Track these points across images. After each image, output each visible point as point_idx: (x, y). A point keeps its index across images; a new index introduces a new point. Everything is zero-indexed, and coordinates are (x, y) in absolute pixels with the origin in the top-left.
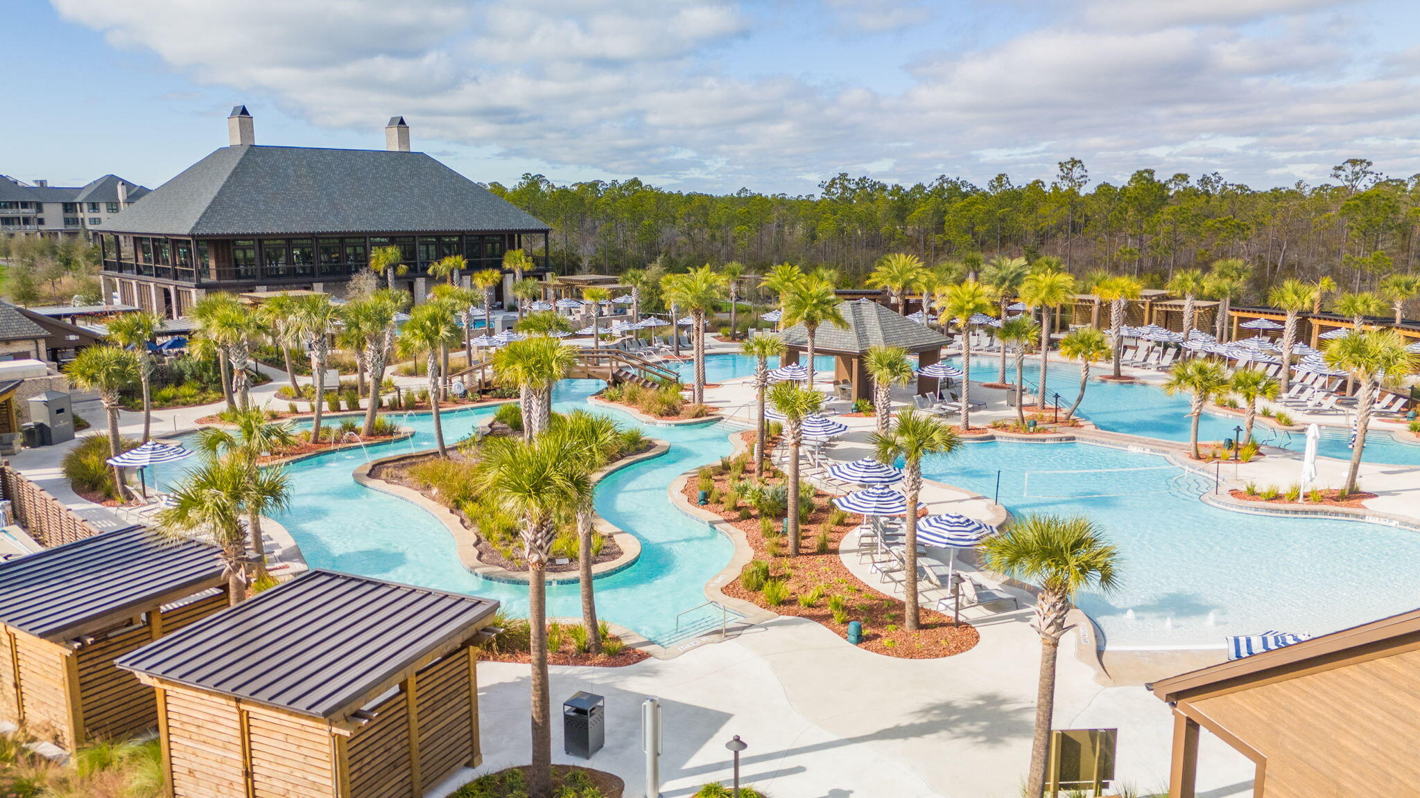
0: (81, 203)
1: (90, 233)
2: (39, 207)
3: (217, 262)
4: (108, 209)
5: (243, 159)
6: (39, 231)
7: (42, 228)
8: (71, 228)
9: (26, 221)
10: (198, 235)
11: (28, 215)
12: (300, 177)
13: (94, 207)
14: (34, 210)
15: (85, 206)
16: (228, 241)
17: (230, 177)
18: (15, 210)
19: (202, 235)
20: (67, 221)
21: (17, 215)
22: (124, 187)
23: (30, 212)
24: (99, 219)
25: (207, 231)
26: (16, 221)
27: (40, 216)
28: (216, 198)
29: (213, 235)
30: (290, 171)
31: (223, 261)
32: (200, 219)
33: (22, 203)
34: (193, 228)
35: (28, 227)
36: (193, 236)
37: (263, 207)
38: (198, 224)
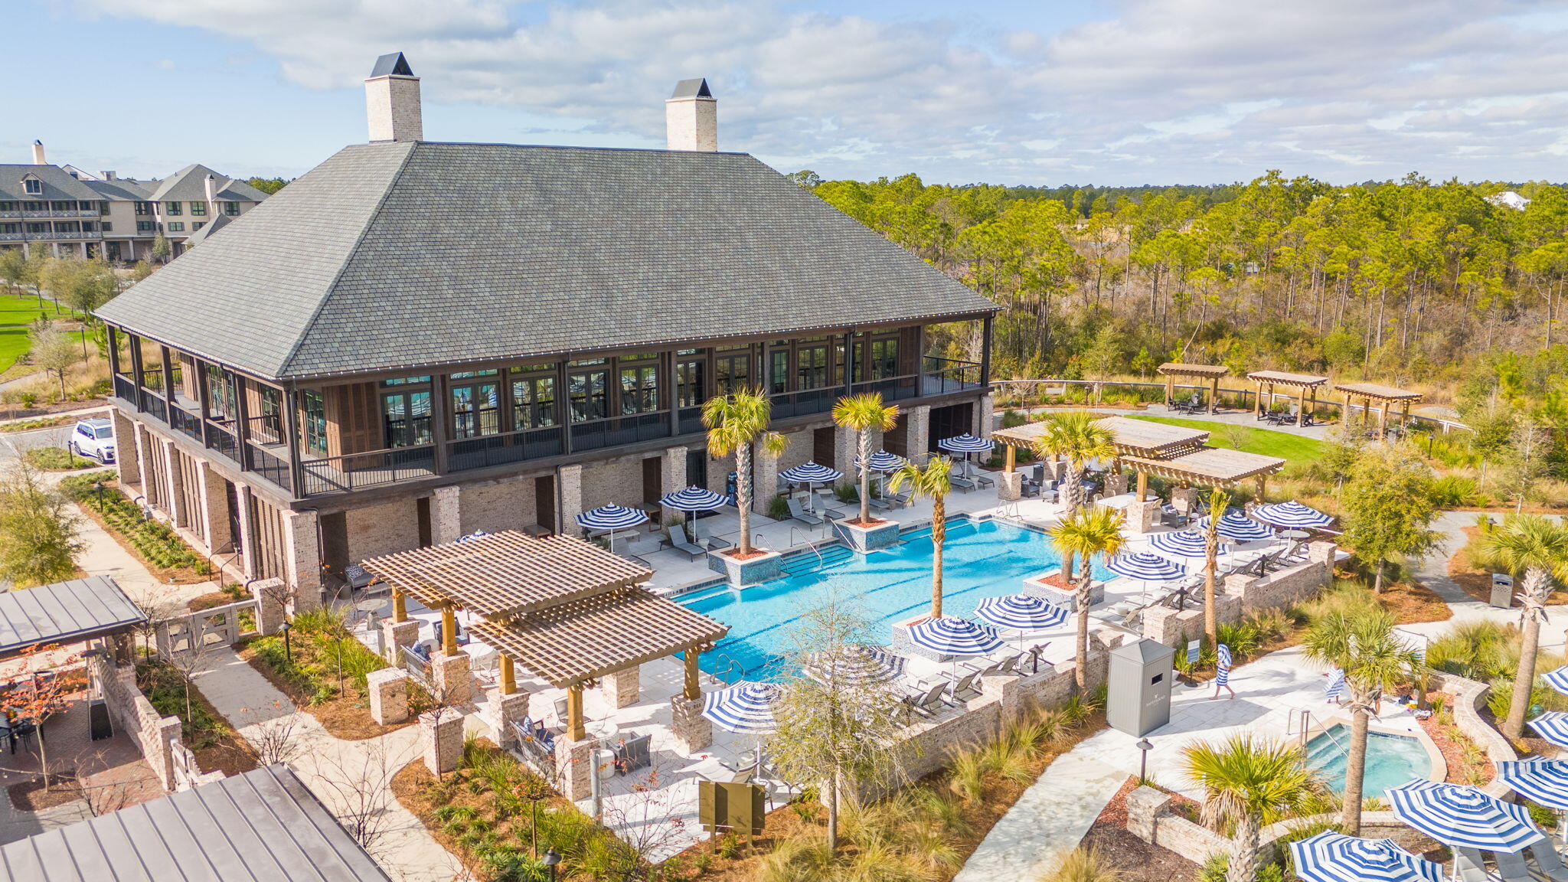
0: (157, 203)
1: (170, 243)
2: (104, 207)
3: (344, 429)
4: (193, 211)
5: (401, 174)
6: (103, 239)
7: (107, 235)
8: (145, 235)
9: (88, 226)
10: (300, 382)
11: (89, 219)
12: (522, 213)
13: (175, 208)
14: (97, 212)
15: (163, 207)
16: (370, 386)
17: (374, 220)
18: (73, 212)
19: (310, 380)
20: (141, 226)
21: (76, 219)
22: (214, 182)
23: (91, 215)
24: (182, 224)
25: (324, 368)
26: (74, 227)
27: (105, 219)
28: (343, 274)
29: (336, 377)
30: (503, 203)
31: (359, 426)
32: (306, 334)
33: (81, 203)
34: (289, 363)
35: (90, 234)
36: (287, 383)
37: (450, 293)
38: (300, 347)
